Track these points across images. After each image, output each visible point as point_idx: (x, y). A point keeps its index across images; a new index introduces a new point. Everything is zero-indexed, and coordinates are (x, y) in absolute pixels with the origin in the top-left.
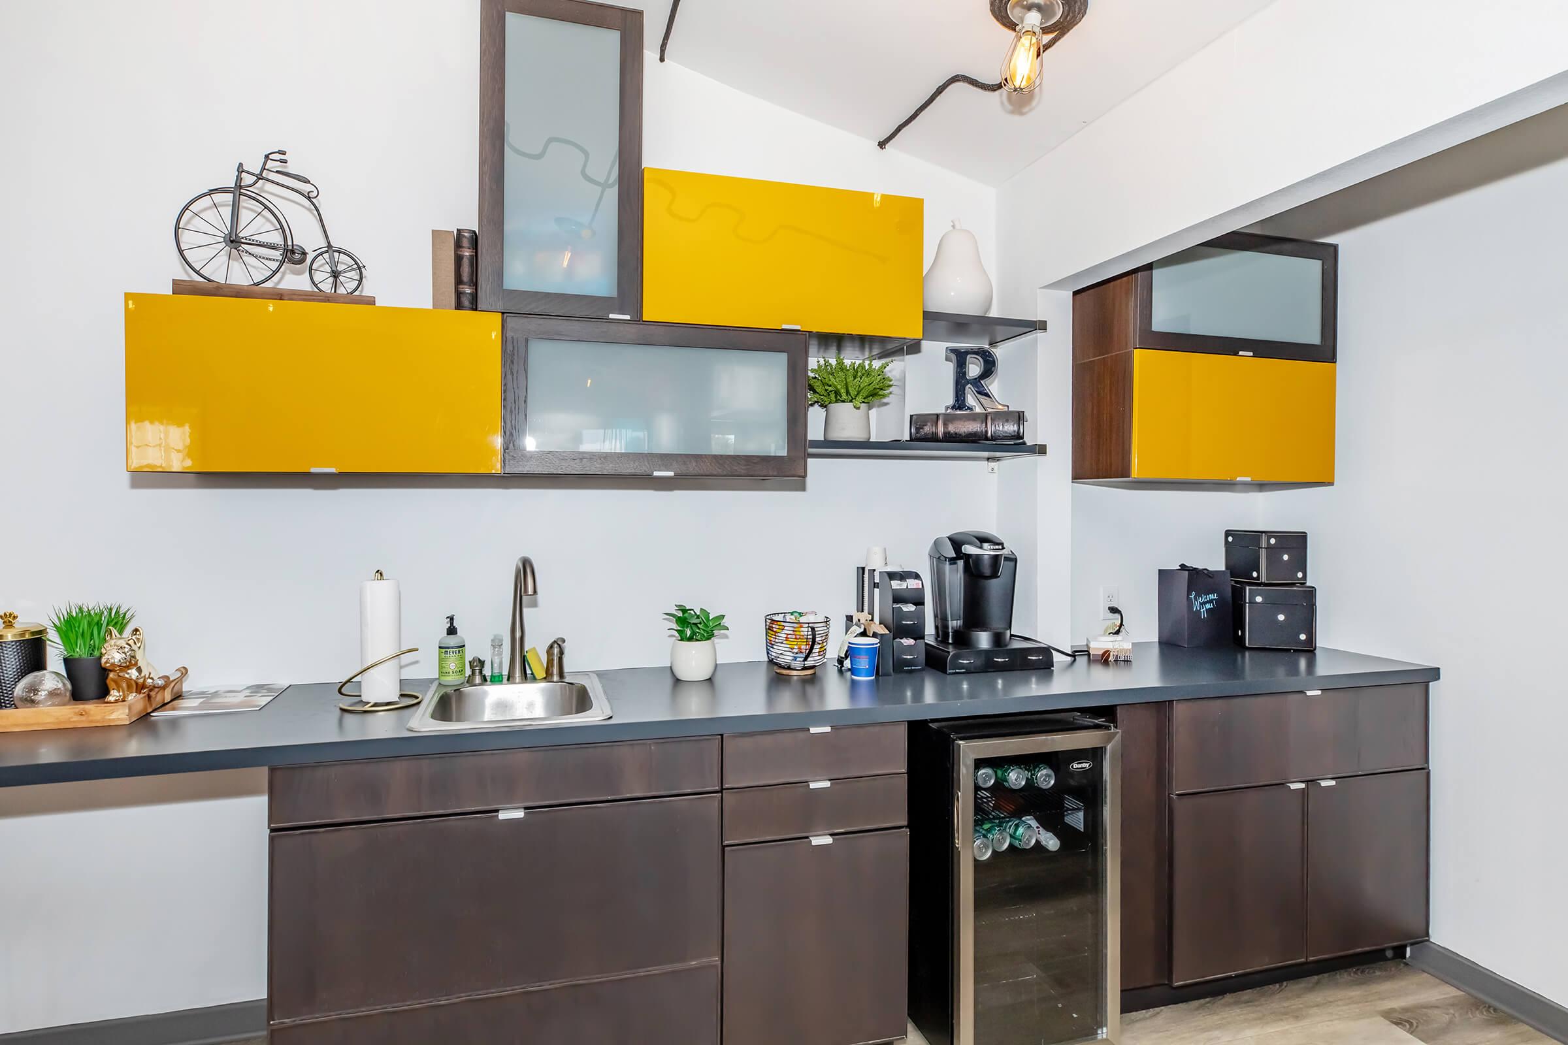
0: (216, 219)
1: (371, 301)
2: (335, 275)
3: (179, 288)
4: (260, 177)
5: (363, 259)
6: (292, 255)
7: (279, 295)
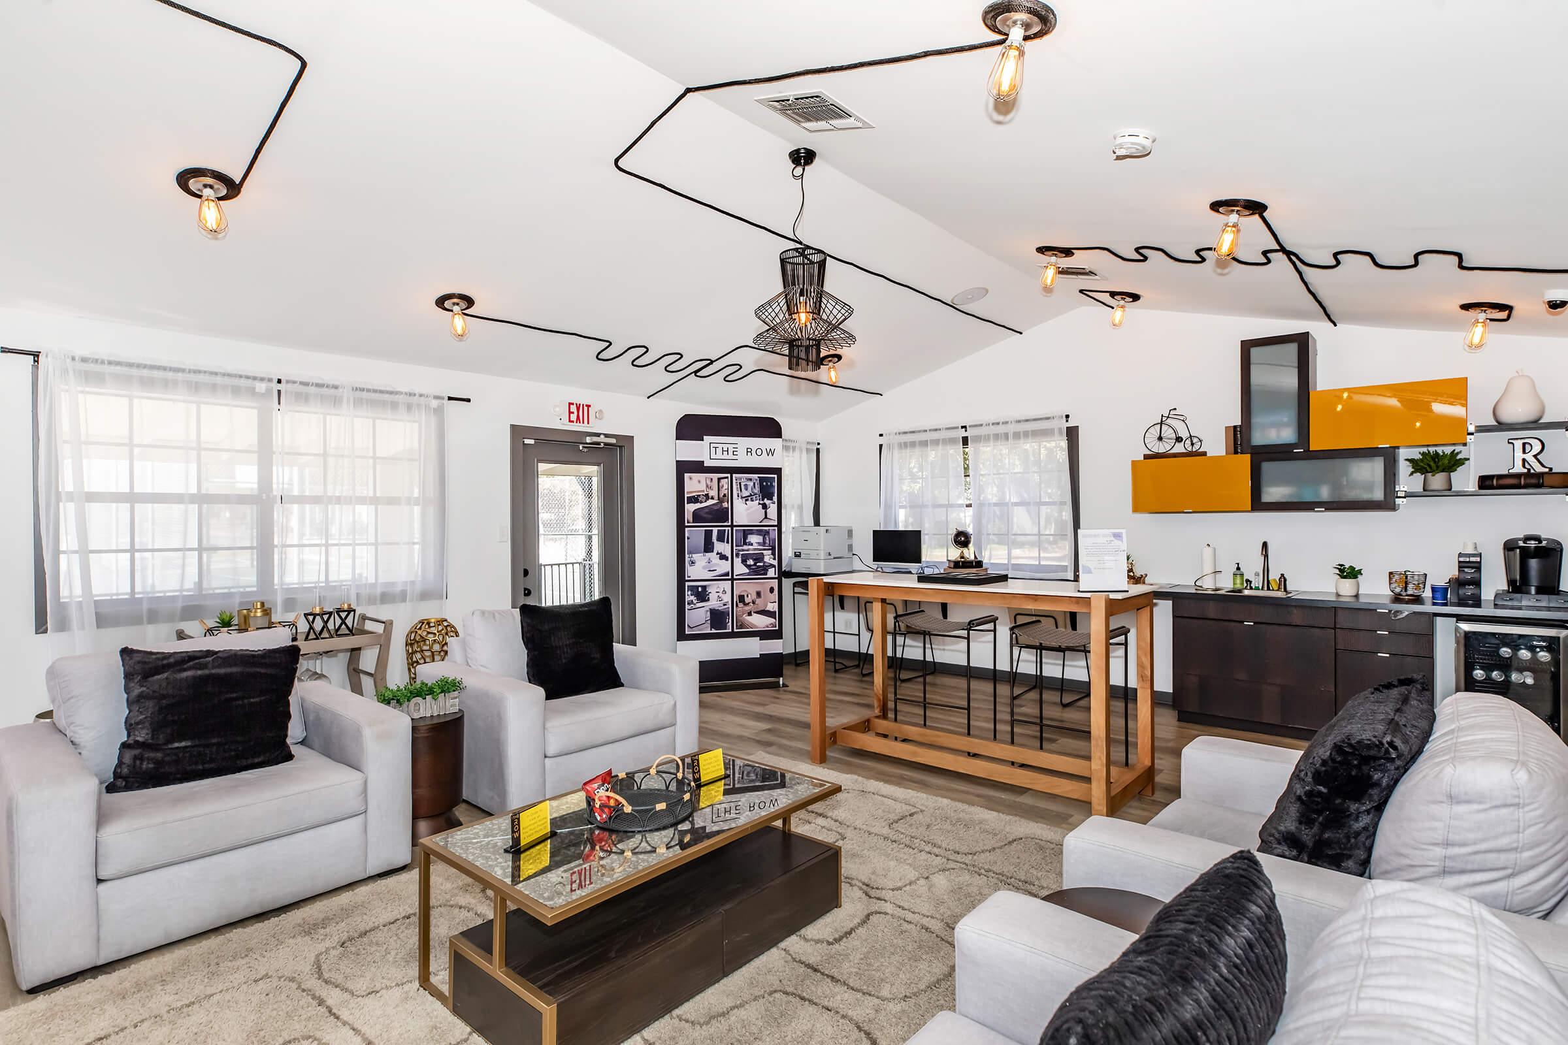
0: (1155, 432)
1: (1204, 454)
2: (1192, 444)
3: (1146, 457)
4: (1168, 417)
5: (1201, 438)
6: (1179, 439)
7: (1175, 455)
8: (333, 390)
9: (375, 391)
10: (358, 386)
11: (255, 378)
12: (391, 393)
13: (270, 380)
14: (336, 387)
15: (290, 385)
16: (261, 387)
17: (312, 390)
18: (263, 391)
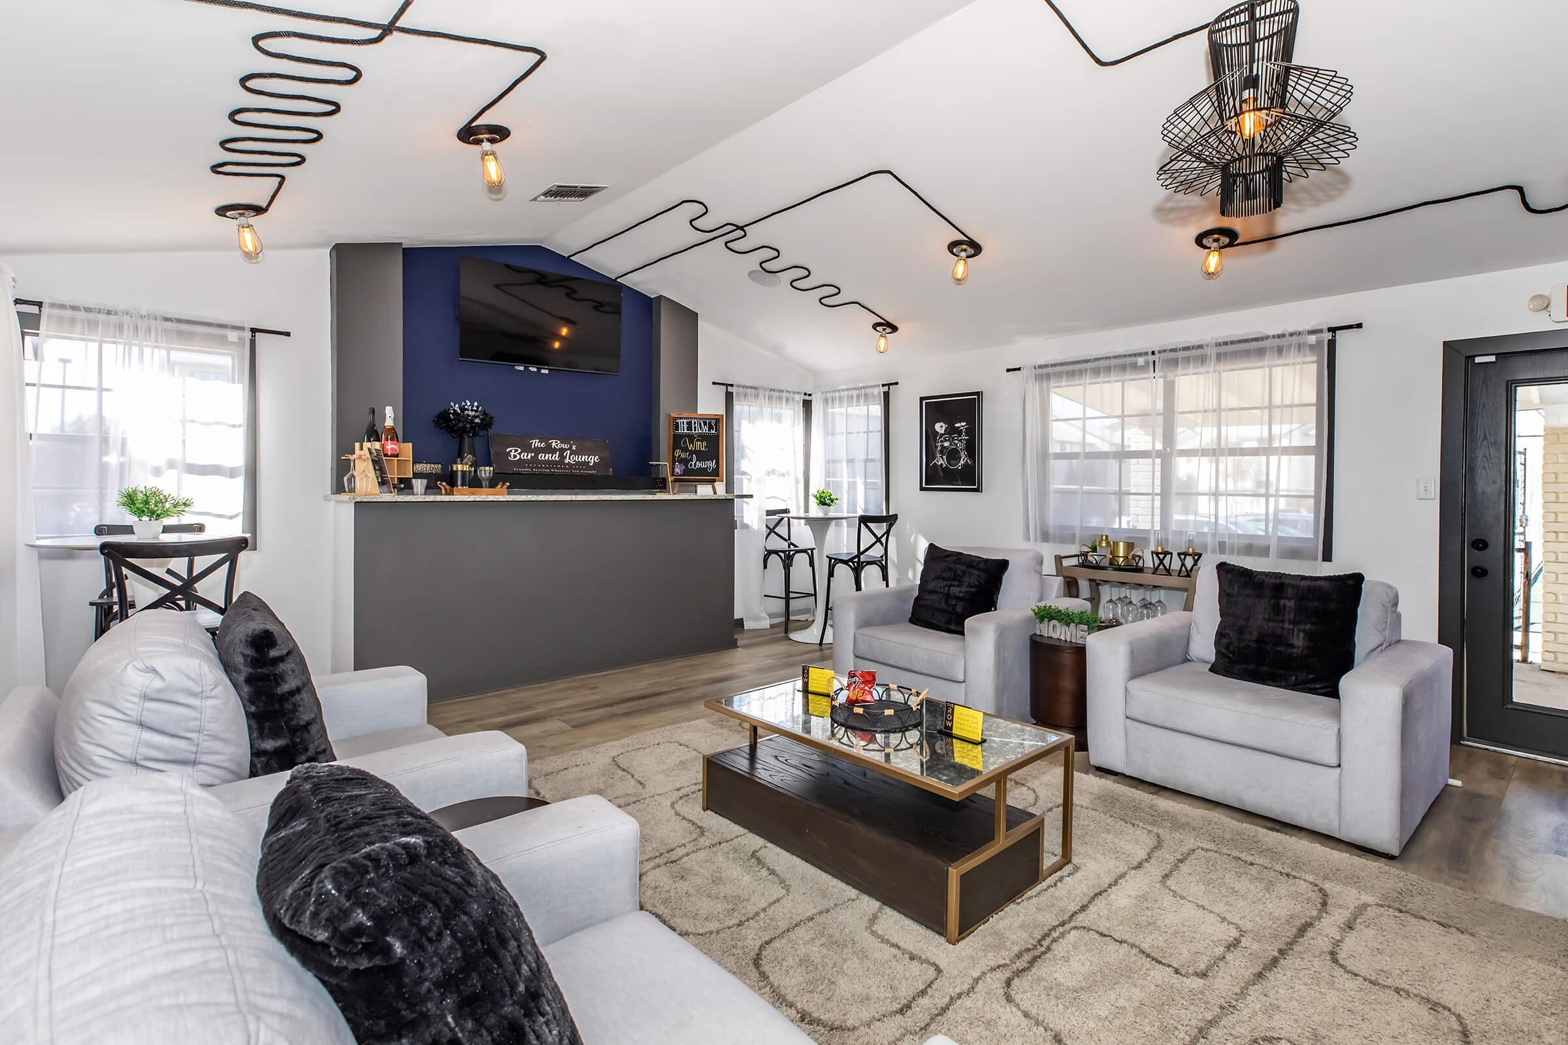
8: (1199, 350)
9: (1239, 342)
10: (1221, 341)
11: (1135, 355)
12: (1256, 339)
13: (1146, 354)
14: (1200, 347)
15: (1162, 354)
16: (1141, 361)
17: (1181, 354)
18: (1143, 364)
